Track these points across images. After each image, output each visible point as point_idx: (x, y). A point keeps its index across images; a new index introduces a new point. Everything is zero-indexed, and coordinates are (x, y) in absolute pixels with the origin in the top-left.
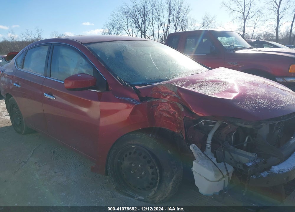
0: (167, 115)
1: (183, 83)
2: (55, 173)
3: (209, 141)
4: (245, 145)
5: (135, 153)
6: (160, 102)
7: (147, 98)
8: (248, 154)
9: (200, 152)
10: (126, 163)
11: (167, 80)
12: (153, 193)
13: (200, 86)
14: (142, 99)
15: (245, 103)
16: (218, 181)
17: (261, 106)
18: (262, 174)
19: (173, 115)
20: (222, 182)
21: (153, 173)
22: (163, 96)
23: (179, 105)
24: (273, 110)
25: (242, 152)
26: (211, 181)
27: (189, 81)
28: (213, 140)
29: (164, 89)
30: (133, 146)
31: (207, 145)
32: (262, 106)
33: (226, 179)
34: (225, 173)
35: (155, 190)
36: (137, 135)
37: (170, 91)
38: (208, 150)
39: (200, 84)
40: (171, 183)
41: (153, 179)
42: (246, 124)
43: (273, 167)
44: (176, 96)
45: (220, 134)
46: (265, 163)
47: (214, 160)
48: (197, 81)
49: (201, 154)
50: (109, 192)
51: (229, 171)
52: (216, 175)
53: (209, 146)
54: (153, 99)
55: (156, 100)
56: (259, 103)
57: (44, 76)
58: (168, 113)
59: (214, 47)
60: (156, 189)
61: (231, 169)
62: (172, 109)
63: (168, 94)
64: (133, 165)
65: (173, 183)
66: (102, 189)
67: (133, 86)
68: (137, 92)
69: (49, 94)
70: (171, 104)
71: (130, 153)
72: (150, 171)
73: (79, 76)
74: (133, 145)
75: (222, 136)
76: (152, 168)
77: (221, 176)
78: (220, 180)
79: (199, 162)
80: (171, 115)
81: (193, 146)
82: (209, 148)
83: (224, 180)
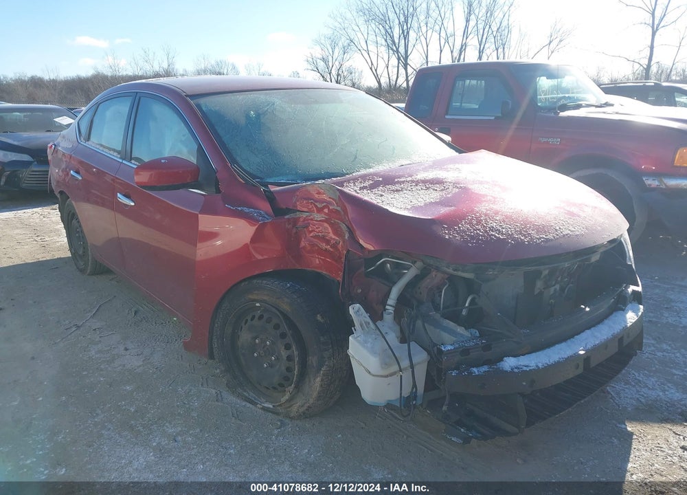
0: (324, 246)
1: (367, 184)
2: (126, 349)
3: (392, 300)
4: (464, 312)
5: (261, 317)
6: (312, 220)
7: (288, 211)
8: (460, 330)
9: (368, 320)
10: (245, 337)
11: (343, 175)
12: (287, 397)
13: (397, 191)
14: (278, 211)
15: (459, 227)
16: (387, 376)
17: (492, 235)
18: (475, 370)
19: (335, 246)
20: (396, 379)
21: (290, 358)
22: (316, 206)
23: (343, 227)
24: (519, 244)
25: (451, 324)
26: (373, 375)
27: (381, 179)
28: (402, 299)
29: (319, 193)
30: (258, 305)
31: (387, 307)
32: (495, 236)
33: (407, 376)
34: (405, 363)
35: (291, 390)
36: (265, 282)
37: (330, 198)
38: (388, 317)
39: (398, 187)
40: (319, 379)
41: (289, 369)
42: (455, 270)
43: (505, 358)
44: (339, 209)
45: (419, 288)
46: (487, 348)
47: (393, 338)
48: (396, 180)
49: (369, 323)
50: (214, 391)
51: (415, 360)
52: (385, 364)
53: (390, 309)
54: (298, 213)
55: (305, 215)
56: (492, 229)
57: (120, 158)
58: (328, 242)
59: (510, 102)
60: (291, 388)
61: (421, 357)
62: (332, 235)
63: (325, 204)
64: (257, 341)
65: (322, 380)
66: (202, 385)
67: (266, 185)
68: (271, 198)
69: (125, 196)
70: (332, 225)
71: (253, 318)
72: (284, 354)
73: (163, 161)
74: (257, 301)
75: (421, 293)
76: (288, 347)
77: (396, 368)
78: (391, 375)
79: (359, 338)
80: (331, 247)
81: (356, 309)
82: (390, 313)
83: (401, 376)
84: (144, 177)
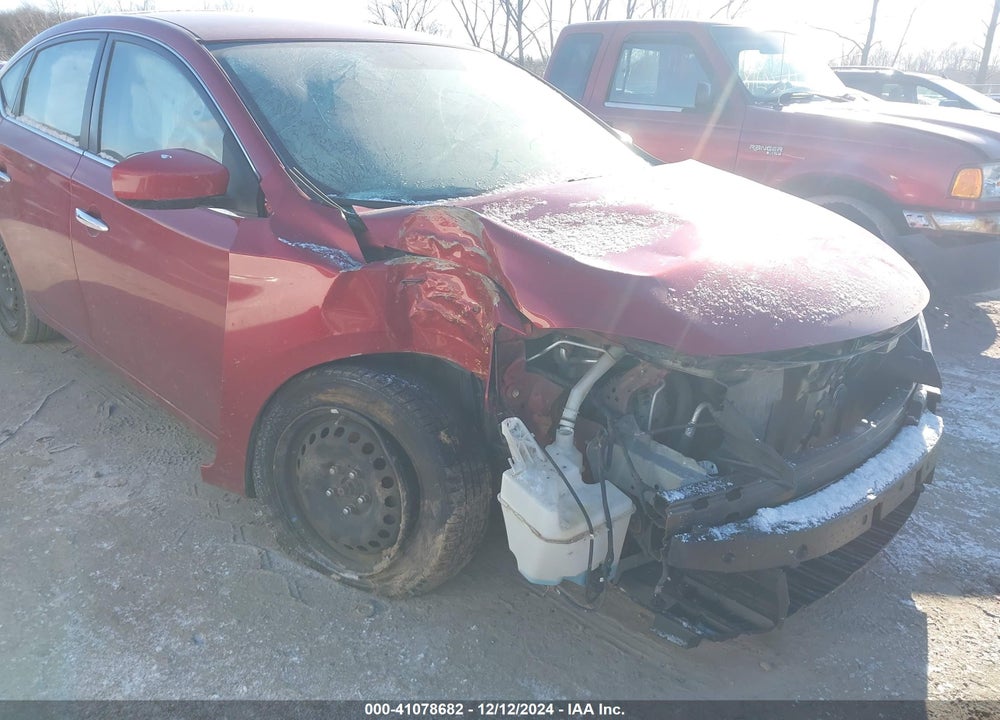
0: (451, 315)
1: (522, 210)
2: (98, 475)
3: (571, 411)
4: (689, 432)
5: (339, 432)
6: (431, 269)
7: (390, 252)
8: (689, 463)
9: (534, 444)
10: (310, 463)
11: (477, 192)
12: (385, 563)
13: (575, 223)
14: (372, 253)
15: (695, 292)
16: (568, 542)
17: (749, 307)
18: (716, 531)
19: (470, 316)
20: (584, 545)
21: (389, 502)
22: (440, 247)
23: (489, 284)
24: (792, 322)
25: (672, 454)
26: (547, 540)
27: (545, 202)
28: (585, 410)
29: (445, 223)
30: (334, 411)
31: (563, 422)
32: (753, 309)
33: (600, 540)
34: (598, 519)
35: (392, 555)
36: (348, 374)
37: (465, 232)
38: (564, 440)
39: (575, 217)
40: (441, 537)
41: (388, 519)
42: (686, 365)
43: (760, 510)
44: (482, 252)
45: (614, 390)
46: (734, 494)
47: (574, 473)
48: (571, 205)
49: (534, 450)
50: (255, 550)
51: (614, 512)
52: (566, 522)
53: (567, 425)
54: (407, 257)
55: (419, 260)
56: (746, 296)
57: (79, 147)
58: (458, 308)
59: (709, 86)
60: (393, 550)
61: (622, 507)
62: (465, 297)
63: (455, 243)
64: (332, 471)
65: (447, 538)
66: (234, 539)
67: (348, 205)
68: (358, 227)
69: (91, 213)
70: (466, 280)
71: (325, 433)
72: (381, 494)
73: (164, 157)
74: (333, 405)
75: (617, 399)
76: (387, 483)
77: (583, 527)
78: (576, 539)
79: (520, 477)
80: (464, 317)
81: (512, 426)
82: (567, 433)
83: (592, 541)
84: (129, 184)
